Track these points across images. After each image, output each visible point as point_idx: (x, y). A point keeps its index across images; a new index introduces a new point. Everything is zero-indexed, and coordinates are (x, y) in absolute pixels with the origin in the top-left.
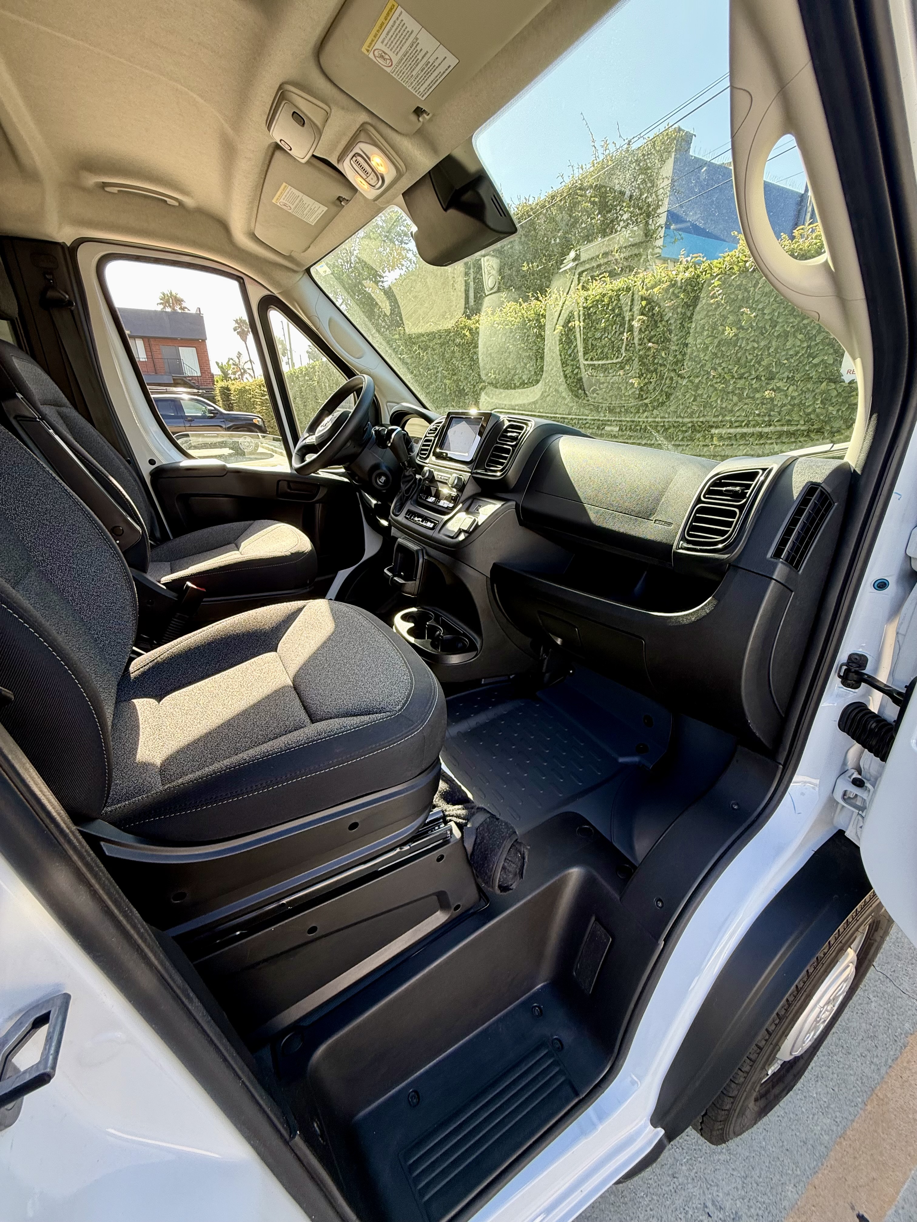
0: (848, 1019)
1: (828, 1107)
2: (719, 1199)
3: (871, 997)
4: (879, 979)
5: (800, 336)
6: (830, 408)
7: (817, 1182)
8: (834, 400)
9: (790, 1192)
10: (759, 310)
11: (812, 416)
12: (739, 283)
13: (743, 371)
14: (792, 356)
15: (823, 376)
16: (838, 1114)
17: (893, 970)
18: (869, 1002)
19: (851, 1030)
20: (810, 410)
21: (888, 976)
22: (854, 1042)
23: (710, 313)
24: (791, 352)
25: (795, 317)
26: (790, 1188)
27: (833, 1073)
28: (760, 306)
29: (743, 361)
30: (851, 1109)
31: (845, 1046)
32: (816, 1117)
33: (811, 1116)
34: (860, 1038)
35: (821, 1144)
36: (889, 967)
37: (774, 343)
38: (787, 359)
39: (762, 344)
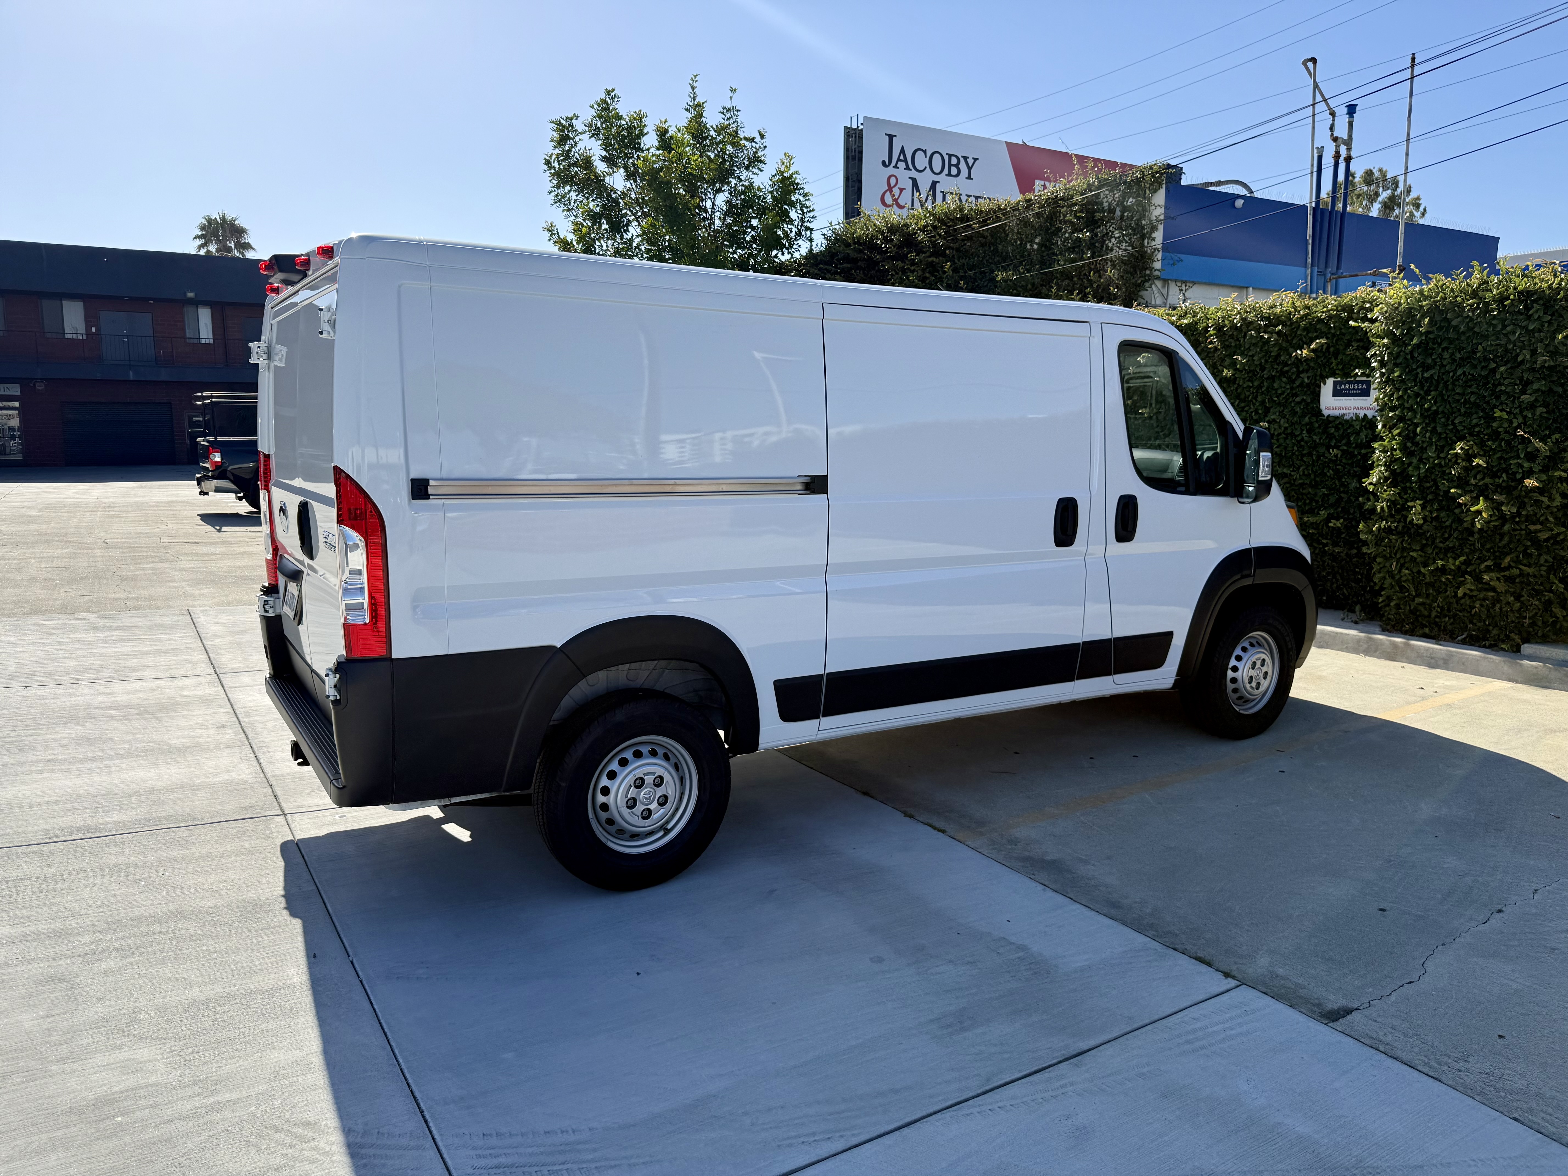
5: (1284, 380)
6: (1314, 437)
8: (1317, 431)
10: (1250, 356)
11: (1302, 443)
12: (1231, 333)
13: (1243, 405)
14: (1281, 394)
15: (1306, 411)
20: (1299, 438)
23: (1210, 355)
24: (1279, 392)
25: (1278, 364)
28: (1250, 354)
29: (1242, 396)
37: (1265, 384)
38: (1277, 397)
39: (1256, 383)
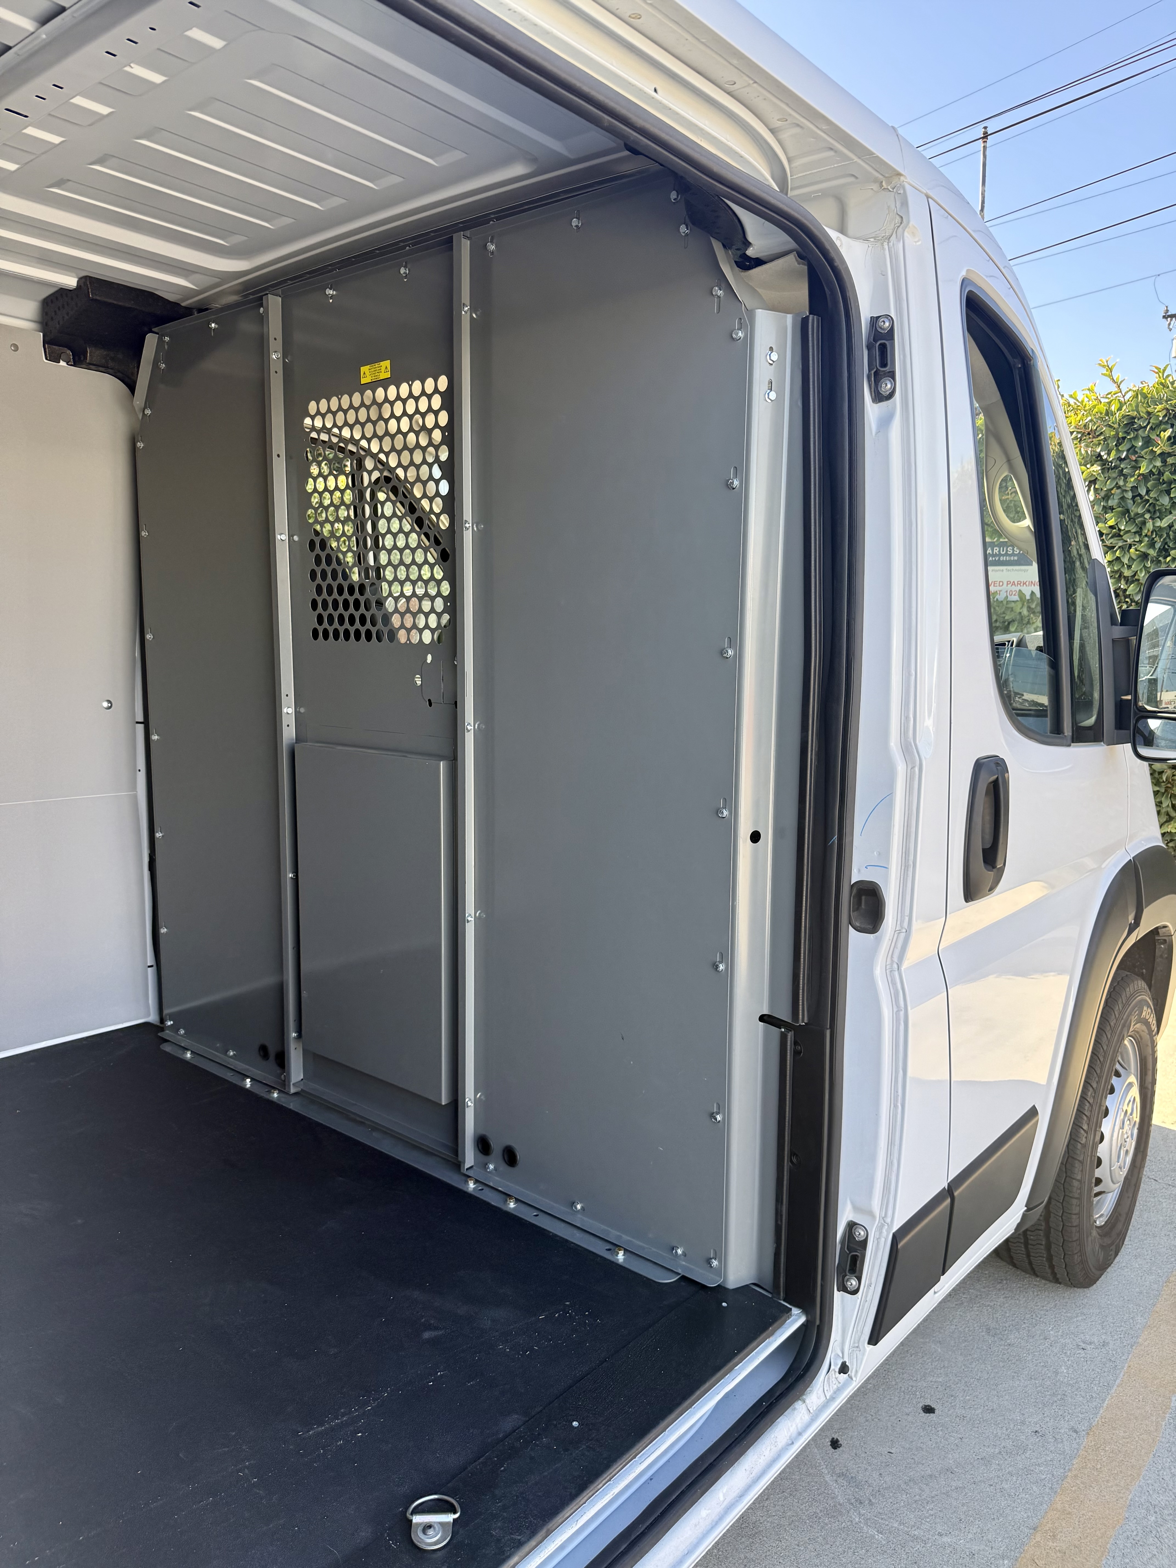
0: (1147, 1218)
1: (1150, 1270)
2: (1087, 1339)
3: (1161, 1200)
4: (1164, 1187)
7: (1157, 1310)
9: (1139, 1319)
16: (1159, 1271)
17: (1172, 1179)
18: (1160, 1203)
19: (1152, 1223)
21: (1170, 1183)
22: (1156, 1230)
26: (1139, 1318)
27: (1147, 1251)
30: (1169, 1266)
31: (1151, 1233)
32: (1143, 1278)
33: (1139, 1278)
34: (1161, 1226)
35: (1153, 1290)
36: (1169, 1178)
